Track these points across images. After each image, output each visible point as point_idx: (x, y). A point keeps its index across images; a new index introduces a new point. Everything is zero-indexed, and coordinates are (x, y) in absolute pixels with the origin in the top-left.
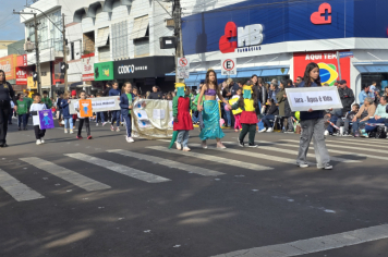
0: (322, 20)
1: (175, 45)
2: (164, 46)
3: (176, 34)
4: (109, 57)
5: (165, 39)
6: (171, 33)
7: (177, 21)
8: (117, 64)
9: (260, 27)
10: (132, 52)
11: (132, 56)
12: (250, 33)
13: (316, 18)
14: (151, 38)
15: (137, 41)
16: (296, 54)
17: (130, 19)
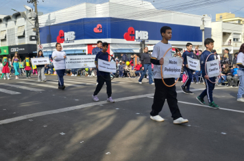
0: (98, 31)
1: (36, 39)
2: (31, 40)
3: (37, 34)
4: (6, 44)
5: (31, 36)
6: (34, 34)
7: (37, 29)
8: (10, 48)
9: (73, 33)
10: (17, 42)
11: (17, 44)
12: (69, 35)
13: (96, 30)
14: (26, 36)
15: (19, 37)
16: (89, 45)
17: (16, 27)
